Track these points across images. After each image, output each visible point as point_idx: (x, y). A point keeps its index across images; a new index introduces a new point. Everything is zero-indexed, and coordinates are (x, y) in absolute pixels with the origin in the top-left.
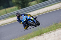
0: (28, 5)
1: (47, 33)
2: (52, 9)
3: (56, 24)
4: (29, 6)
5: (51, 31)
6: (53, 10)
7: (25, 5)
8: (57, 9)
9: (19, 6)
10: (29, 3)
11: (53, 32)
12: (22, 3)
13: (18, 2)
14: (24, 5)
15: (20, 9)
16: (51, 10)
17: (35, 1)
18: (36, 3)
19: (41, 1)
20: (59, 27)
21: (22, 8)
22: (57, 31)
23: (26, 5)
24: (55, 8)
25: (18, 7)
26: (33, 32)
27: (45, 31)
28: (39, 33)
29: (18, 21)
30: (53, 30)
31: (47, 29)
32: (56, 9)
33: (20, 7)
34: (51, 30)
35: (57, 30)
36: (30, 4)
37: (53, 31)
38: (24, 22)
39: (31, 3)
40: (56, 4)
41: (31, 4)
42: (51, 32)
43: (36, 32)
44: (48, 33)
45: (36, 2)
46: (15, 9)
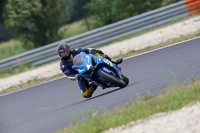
0: (57, 35)
1: (120, 128)
2: (137, 49)
3: (150, 98)
4: (60, 38)
5: (132, 123)
6: (139, 51)
7: (47, 34)
8: (154, 47)
9: (29, 39)
10: (62, 29)
11: (141, 126)
12: (36, 30)
13: (24, 26)
14: (45, 36)
15: (30, 49)
16: (133, 51)
17: (81, 22)
18: (85, 27)
19: (101, 23)
20: (158, 107)
21: (36, 47)
22: (152, 121)
23: (51, 34)
24: (147, 46)
25: (26, 43)
26: (74, 124)
27: (113, 120)
28: (95, 128)
29: (63, 70)
30: (140, 118)
31: (119, 114)
32: (149, 48)
33: (30, 43)
34: (134, 119)
35: (154, 116)
36: (62, 33)
37: (139, 121)
38: (87, 72)
39: (65, 30)
40: (148, 30)
41: (67, 32)
42: (132, 126)
43: (84, 124)
44: (124, 129)
45: (82, 25)
46: (16, 48)
